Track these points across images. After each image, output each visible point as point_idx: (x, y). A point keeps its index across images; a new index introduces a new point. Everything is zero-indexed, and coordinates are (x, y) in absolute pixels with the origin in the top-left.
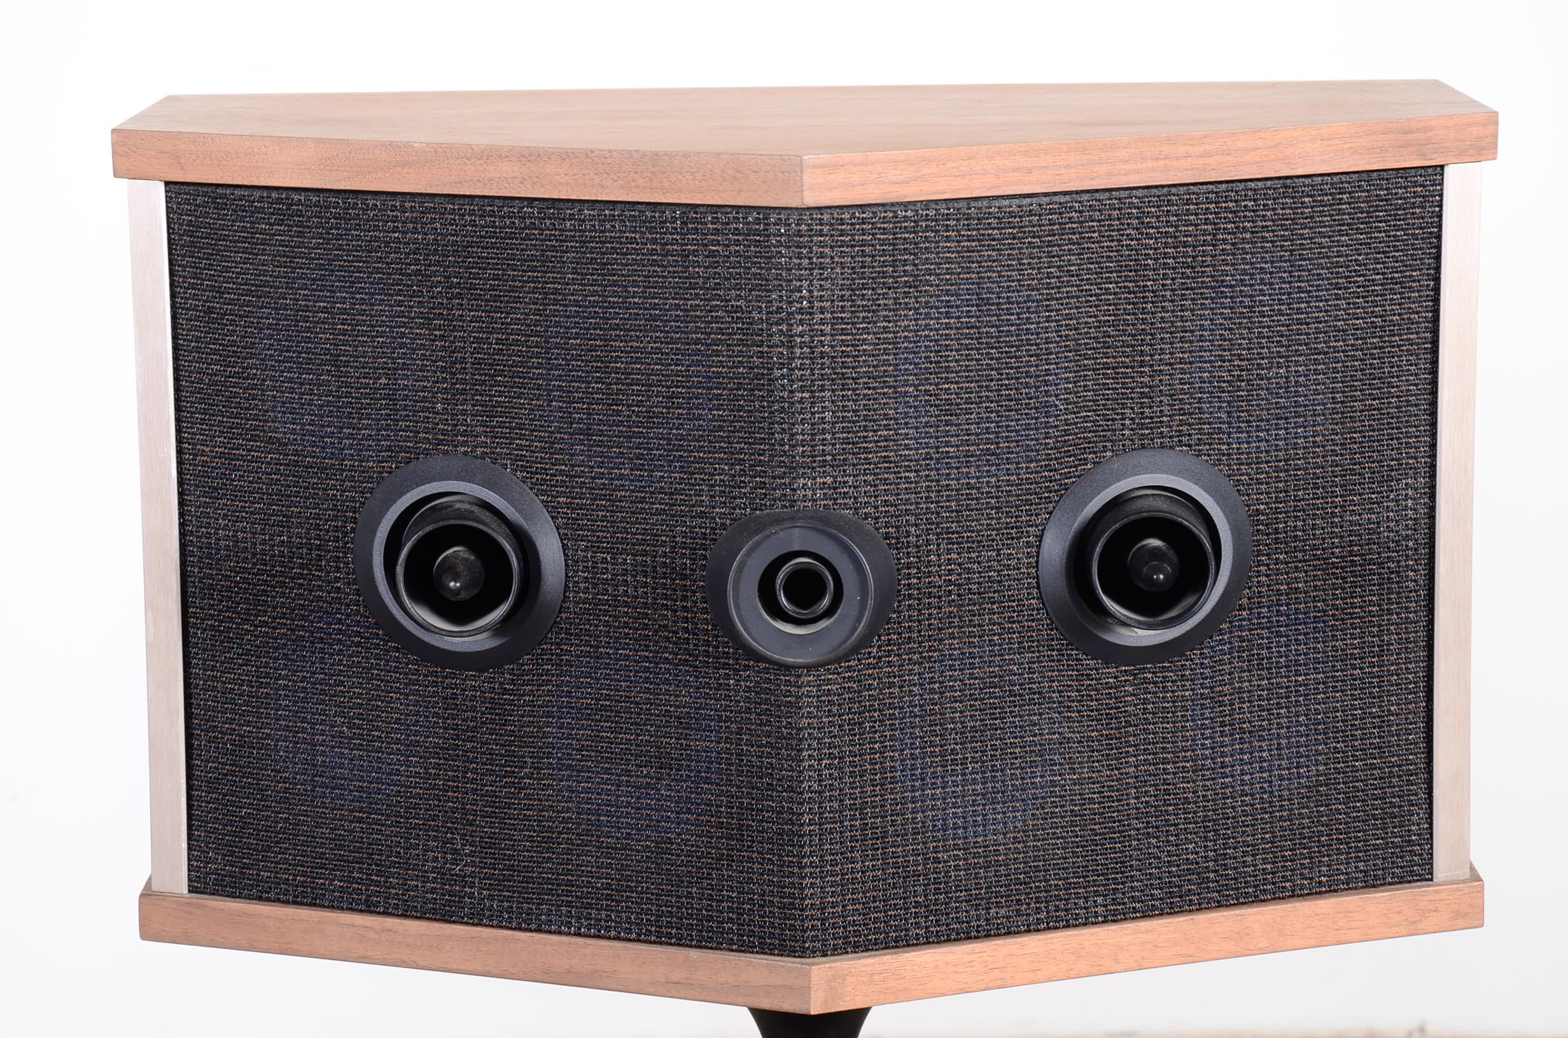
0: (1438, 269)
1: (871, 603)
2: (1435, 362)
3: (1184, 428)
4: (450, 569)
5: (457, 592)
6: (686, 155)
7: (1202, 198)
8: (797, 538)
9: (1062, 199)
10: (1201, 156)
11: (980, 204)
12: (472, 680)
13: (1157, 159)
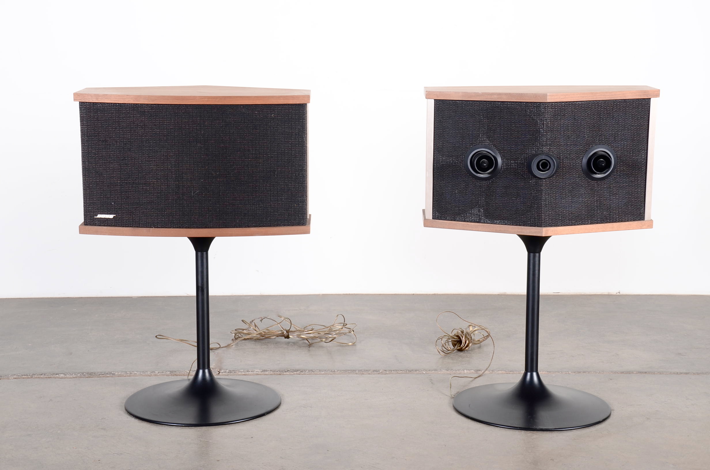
0: (649, 116)
1: (555, 168)
2: (648, 132)
3: (606, 141)
4: (484, 162)
5: (485, 166)
6: (527, 94)
7: (611, 103)
8: (544, 157)
9: (588, 102)
10: (611, 95)
11: (575, 102)
12: (484, 183)
13: (604, 96)
